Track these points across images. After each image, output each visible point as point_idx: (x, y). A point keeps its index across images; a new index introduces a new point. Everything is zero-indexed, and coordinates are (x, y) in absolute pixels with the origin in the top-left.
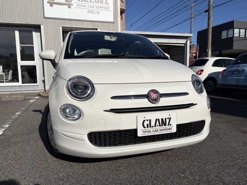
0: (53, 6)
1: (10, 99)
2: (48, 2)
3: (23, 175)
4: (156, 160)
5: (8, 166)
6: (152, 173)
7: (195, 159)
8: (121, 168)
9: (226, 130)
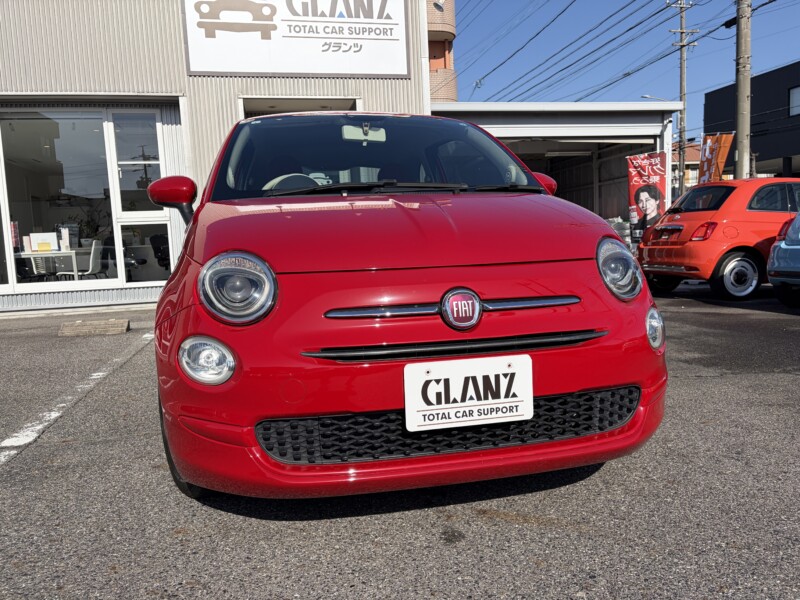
0: (214, 36)
1: (85, 330)
2: (200, 25)
3: (58, 577)
4: (499, 535)
5: (20, 544)
6: (476, 582)
7: (639, 538)
8: (374, 561)
9: (776, 434)
